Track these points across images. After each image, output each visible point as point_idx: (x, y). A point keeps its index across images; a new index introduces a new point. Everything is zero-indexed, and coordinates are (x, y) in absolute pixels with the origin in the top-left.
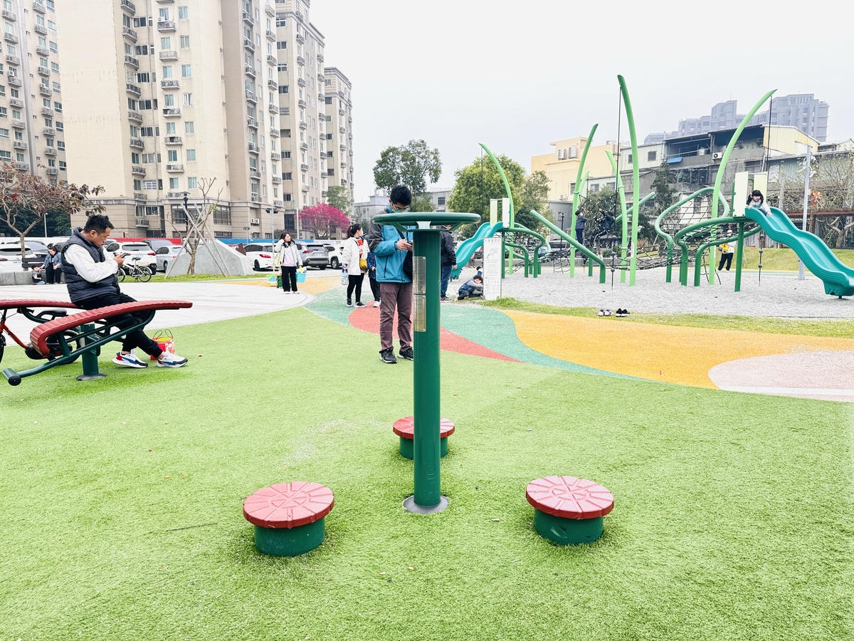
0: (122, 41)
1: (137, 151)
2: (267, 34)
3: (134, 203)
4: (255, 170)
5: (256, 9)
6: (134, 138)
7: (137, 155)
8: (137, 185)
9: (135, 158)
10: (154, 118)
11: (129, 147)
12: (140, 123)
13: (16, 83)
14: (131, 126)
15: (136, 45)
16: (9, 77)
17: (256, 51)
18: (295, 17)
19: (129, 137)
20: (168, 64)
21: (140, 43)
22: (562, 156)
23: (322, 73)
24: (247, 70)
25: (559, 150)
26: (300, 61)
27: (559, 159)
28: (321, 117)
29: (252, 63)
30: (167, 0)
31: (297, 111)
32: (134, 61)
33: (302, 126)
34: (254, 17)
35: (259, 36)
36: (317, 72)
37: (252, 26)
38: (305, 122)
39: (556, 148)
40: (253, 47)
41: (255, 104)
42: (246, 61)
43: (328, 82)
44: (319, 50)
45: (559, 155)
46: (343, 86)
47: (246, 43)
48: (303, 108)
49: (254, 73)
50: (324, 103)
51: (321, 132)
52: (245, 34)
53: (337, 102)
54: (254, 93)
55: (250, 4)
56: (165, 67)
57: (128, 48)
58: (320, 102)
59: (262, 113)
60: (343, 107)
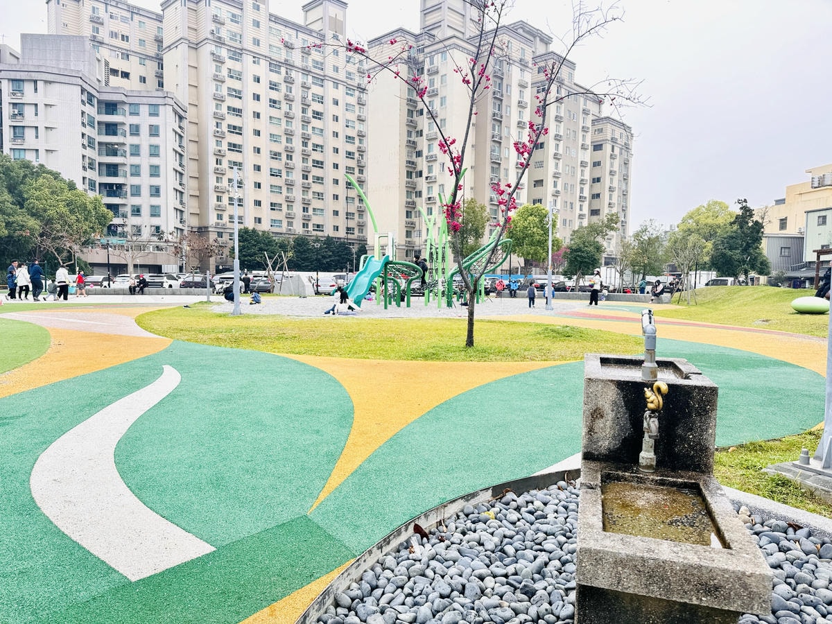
0: (405, 129)
1: (410, 210)
2: (519, 103)
3: (404, 247)
4: (496, 218)
5: (507, 85)
6: (409, 200)
7: (411, 212)
8: (408, 234)
9: (408, 214)
10: (422, 184)
11: (404, 207)
12: (414, 188)
13: (363, 164)
14: (407, 191)
15: (417, 130)
16: (358, 161)
17: (504, 120)
19: (405, 199)
20: (431, 142)
21: (419, 128)
22: (816, 185)
23: (589, 124)
24: (493, 137)
25: (813, 178)
26: (558, 119)
27: (812, 187)
28: (583, 164)
29: (500, 130)
30: (434, 94)
31: (551, 163)
32: (414, 142)
33: (556, 176)
34: (504, 92)
35: (510, 107)
36: (581, 124)
37: (501, 100)
38: (560, 171)
39: (810, 175)
40: (501, 117)
41: (499, 164)
42: (494, 129)
43: (601, 131)
44: (585, 105)
45: (812, 184)
46: (618, 132)
47: (494, 115)
48: (559, 159)
49: (501, 138)
50: (589, 151)
51: (582, 178)
52: (494, 108)
53: (607, 148)
54: (500, 153)
55: (502, 83)
56: (429, 145)
57: (409, 133)
58: (583, 151)
59: (507, 170)
60: (617, 151)
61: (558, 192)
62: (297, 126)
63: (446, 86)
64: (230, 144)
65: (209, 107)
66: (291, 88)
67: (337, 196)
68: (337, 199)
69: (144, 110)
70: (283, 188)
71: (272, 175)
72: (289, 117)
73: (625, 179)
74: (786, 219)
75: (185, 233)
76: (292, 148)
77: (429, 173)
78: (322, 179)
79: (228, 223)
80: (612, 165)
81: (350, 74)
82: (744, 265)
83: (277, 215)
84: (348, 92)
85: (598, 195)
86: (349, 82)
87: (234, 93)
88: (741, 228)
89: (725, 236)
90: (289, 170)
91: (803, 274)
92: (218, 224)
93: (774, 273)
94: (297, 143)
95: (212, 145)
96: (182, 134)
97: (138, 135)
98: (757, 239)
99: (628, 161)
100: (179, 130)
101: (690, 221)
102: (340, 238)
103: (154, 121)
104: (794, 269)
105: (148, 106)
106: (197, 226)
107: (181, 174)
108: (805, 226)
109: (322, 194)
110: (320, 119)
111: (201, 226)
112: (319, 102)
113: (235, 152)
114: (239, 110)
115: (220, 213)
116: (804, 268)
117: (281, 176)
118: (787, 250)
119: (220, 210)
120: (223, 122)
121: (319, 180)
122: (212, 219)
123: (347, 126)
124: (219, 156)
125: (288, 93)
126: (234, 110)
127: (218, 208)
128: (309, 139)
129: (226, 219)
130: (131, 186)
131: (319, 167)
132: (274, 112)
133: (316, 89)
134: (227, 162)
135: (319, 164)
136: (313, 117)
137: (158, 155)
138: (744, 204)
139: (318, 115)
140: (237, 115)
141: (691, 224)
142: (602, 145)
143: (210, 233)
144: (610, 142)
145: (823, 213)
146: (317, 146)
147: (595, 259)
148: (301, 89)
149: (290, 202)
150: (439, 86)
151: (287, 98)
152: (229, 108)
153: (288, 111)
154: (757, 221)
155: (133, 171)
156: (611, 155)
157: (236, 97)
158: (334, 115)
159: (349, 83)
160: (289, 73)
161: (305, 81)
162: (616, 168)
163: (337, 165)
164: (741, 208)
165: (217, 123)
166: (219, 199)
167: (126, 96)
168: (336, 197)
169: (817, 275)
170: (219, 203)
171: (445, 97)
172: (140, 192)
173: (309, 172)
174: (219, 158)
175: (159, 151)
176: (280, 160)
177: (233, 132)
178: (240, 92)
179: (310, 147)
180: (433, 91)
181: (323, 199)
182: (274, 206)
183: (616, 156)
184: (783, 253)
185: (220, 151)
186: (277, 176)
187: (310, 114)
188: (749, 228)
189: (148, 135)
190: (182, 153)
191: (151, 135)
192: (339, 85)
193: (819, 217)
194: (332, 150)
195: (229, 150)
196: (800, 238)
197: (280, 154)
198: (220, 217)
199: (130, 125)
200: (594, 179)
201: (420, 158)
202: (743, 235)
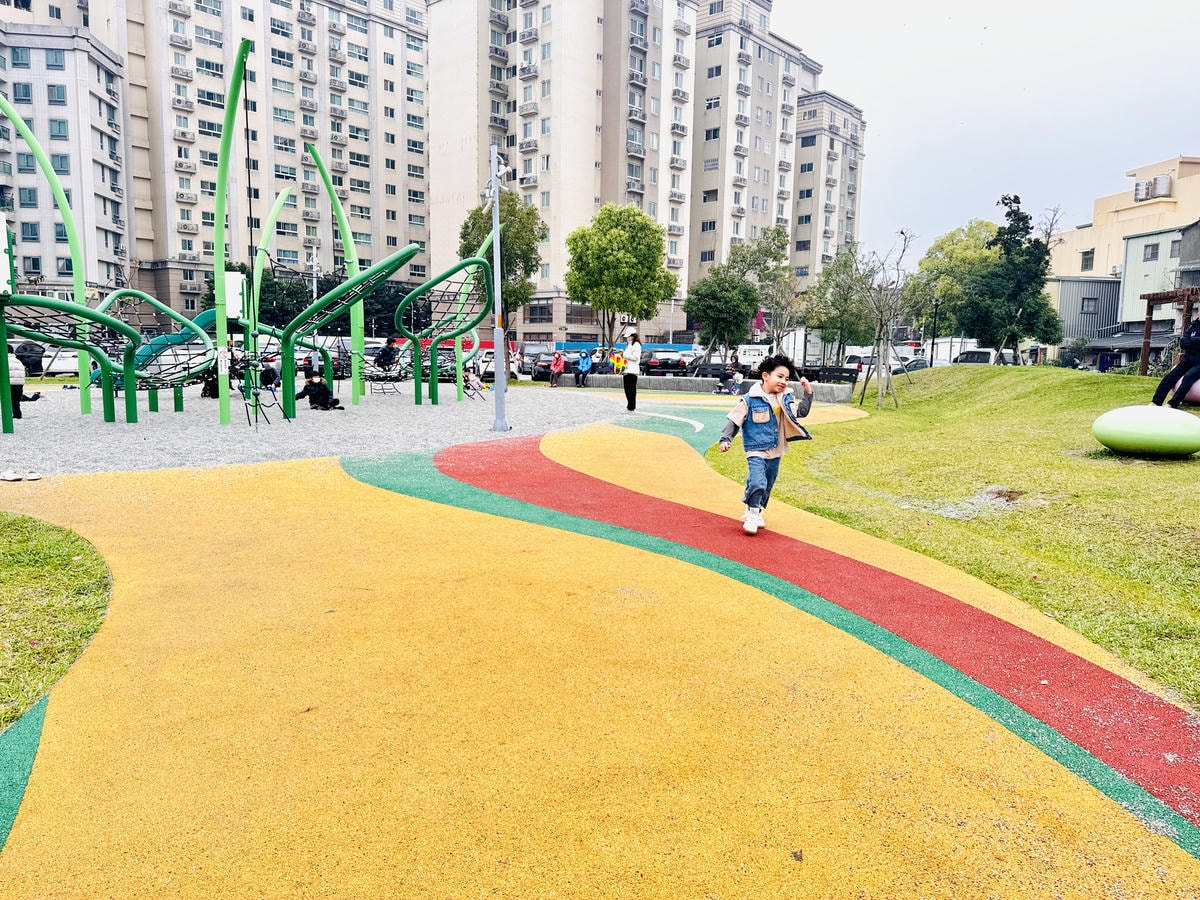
0: (487, 99)
2: (675, 60)
5: (655, 29)
15: (507, 100)
17: (649, 87)
18: (737, 29)
20: (528, 120)
21: (510, 99)
22: (1142, 195)
23: (793, 102)
24: (630, 115)
25: (1137, 185)
26: (742, 91)
27: (1136, 200)
28: (783, 167)
29: (643, 103)
30: (531, 39)
31: (730, 163)
32: (503, 121)
33: (738, 184)
34: (649, 40)
35: (659, 65)
36: (780, 102)
37: (645, 53)
38: (746, 177)
39: (1134, 180)
40: (645, 81)
41: (642, 160)
42: (632, 101)
43: (813, 114)
44: (787, 69)
45: (1136, 195)
46: (840, 117)
47: (632, 77)
48: (743, 157)
49: (644, 117)
50: (793, 146)
51: (781, 188)
52: (633, 65)
53: (823, 141)
54: (643, 144)
55: (646, 24)
56: (525, 125)
57: (495, 106)
58: (783, 145)
59: (655, 171)
60: (838, 147)
61: (741, 210)
62: (321, 97)
63: (550, 24)
64: (202, 123)
65: (165, 59)
66: (310, 32)
67: (394, 213)
68: (394, 218)
69: (38, 59)
70: (298, 198)
71: (278, 176)
72: (307, 82)
73: (850, 193)
74: (1092, 252)
75: (127, 271)
76: (312, 132)
77: (526, 172)
78: (367, 184)
79: (202, 256)
80: (830, 170)
81: (413, 13)
82: (1010, 324)
83: (287, 243)
84: (410, 43)
85: (808, 218)
86: (413, 26)
87: (208, 37)
88: (1008, 252)
89: (984, 272)
90: (310, 169)
91: (1117, 342)
92: (184, 257)
93: (1068, 341)
94: (322, 125)
95: (169, 124)
96: (114, 104)
97: (29, 101)
98: (1036, 275)
99: (856, 164)
100: (107, 97)
101: (940, 256)
102: (401, 283)
103: (56, 77)
104: (1102, 335)
105: (43, 52)
106: (152, 259)
107: (114, 173)
108: (1122, 262)
109: (368, 209)
110: (362, 86)
111: (157, 259)
112: (360, 57)
113: (212, 137)
114: (217, 65)
115: (188, 238)
116: (1118, 332)
117: (295, 179)
118: (1092, 303)
119: (188, 234)
120: (188, 85)
121: (361, 186)
122: (174, 249)
123: (410, 99)
124: (183, 142)
125: (306, 41)
126: (209, 65)
127: (184, 231)
128: (343, 119)
129: (198, 247)
130: (20, 189)
131: (362, 165)
132: (281, 72)
133: (354, 36)
134: (199, 154)
135: (360, 160)
136: (351, 82)
137: (64, 138)
138: (1014, 206)
139: (358, 79)
140: (214, 75)
141: (942, 259)
142: (815, 137)
143: (170, 271)
144: (827, 133)
145: (1152, 240)
146: (358, 130)
147: (740, 314)
148: (328, 34)
149: (311, 221)
150: (539, 25)
151: (303, 49)
152: (200, 62)
153: (306, 70)
154: (1037, 241)
155: (23, 163)
156: (829, 154)
157: (212, 43)
158: (386, 81)
159: (411, 28)
160: (306, 7)
161: (335, 21)
162: (836, 175)
163: (393, 162)
164: (1008, 215)
165: (179, 87)
166: (185, 215)
167: (5, 33)
168: (392, 215)
169: (1147, 344)
170: (186, 222)
171: (549, 44)
172: (35, 200)
173: (344, 173)
174: (184, 146)
175: (66, 129)
176: (293, 151)
177: (208, 103)
178: (219, 35)
179: (345, 132)
180: (530, 34)
181: (369, 218)
182: (282, 228)
183: (836, 155)
184: (1085, 309)
185: (183, 134)
186: (287, 178)
187: (344, 77)
188: (1021, 253)
189: (47, 102)
190: (115, 136)
191: (51, 102)
192: (395, 31)
193: (1146, 246)
194: (383, 137)
195: (201, 132)
196: (1114, 282)
197: (292, 142)
198: (188, 245)
199: (15, 85)
200: (801, 192)
201: (512, 148)
202: (1011, 267)
